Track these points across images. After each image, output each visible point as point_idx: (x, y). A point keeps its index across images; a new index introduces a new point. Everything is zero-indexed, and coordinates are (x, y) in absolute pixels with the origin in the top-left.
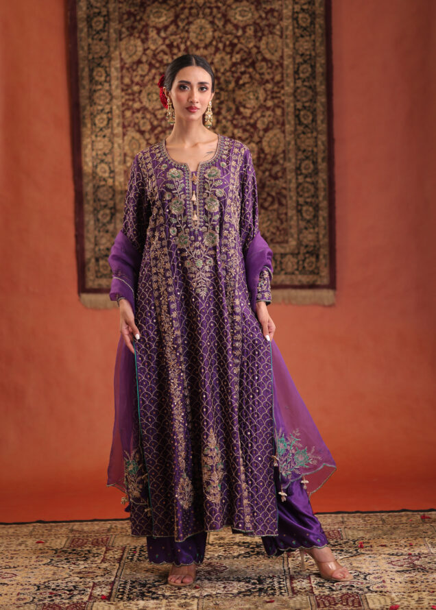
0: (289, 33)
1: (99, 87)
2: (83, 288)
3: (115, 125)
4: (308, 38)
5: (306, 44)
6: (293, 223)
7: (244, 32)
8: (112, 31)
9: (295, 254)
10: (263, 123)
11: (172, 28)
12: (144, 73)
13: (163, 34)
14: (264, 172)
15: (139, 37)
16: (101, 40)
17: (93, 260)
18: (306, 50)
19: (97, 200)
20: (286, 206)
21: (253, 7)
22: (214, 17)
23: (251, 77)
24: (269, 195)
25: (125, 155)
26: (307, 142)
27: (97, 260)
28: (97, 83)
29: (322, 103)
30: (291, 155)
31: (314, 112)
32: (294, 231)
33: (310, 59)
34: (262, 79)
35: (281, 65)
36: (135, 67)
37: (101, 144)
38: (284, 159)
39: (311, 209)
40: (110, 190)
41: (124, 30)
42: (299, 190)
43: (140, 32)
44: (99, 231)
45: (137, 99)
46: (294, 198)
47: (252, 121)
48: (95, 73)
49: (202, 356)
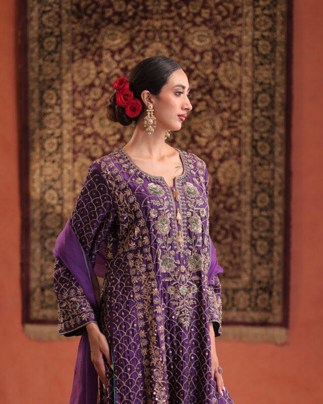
0: (248, 60)
1: (50, 110)
2: (27, 319)
3: (65, 150)
4: (267, 66)
5: (265, 72)
6: (247, 257)
7: (202, 58)
8: (64, 52)
9: (247, 290)
10: (219, 152)
11: (127, 51)
12: (97, 97)
13: (117, 57)
14: (218, 204)
15: (92, 60)
16: (52, 61)
17: (38, 290)
18: (266, 79)
19: (44, 227)
20: (240, 240)
21: (211, 32)
22: (171, 41)
23: (208, 105)
24: (222, 227)
25: (75, 182)
26: (264, 174)
27: (43, 290)
28: (48, 106)
29: (280, 134)
30: (247, 187)
31: (272, 143)
32: (247, 266)
33: (269, 88)
34: (219, 107)
35: (239, 93)
36: (87, 90)
37: (50, 170)
38: (240, 191)
39: (265, 244)
40: (59, 218)
41: (77, 51)
42: (254, 223)
43: (94, 54)
44: (46, 260)
45: (88, 124)
46: (249, 232)
47: (207, 151)
48: (45, 96)
49: (183, 392)
